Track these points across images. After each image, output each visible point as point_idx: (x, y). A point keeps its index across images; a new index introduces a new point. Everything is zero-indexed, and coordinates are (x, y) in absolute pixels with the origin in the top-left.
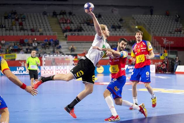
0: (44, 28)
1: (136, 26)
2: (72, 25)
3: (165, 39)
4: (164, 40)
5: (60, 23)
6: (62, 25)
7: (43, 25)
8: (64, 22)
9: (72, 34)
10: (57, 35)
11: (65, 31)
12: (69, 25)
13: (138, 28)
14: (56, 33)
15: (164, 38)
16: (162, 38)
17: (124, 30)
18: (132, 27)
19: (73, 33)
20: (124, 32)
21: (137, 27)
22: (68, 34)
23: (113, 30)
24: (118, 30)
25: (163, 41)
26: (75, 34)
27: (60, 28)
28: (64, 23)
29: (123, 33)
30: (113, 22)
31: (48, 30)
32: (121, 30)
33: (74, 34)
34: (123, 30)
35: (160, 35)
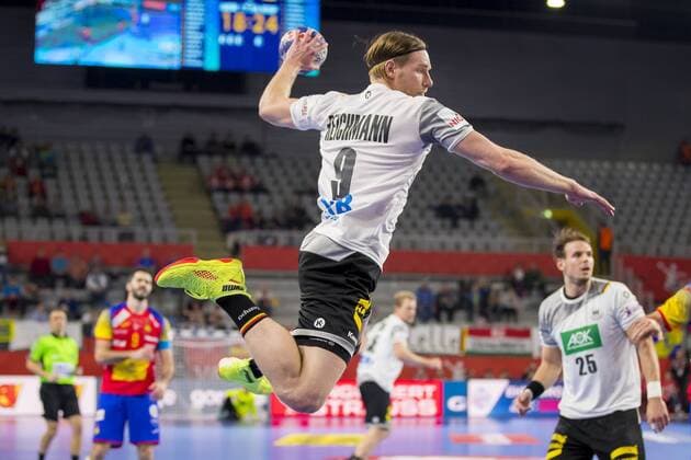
0: (139, 208)
1: (544, 209)
2: (263, 198)
3: (674, 267)
4: (666, 271)
5: (209, 192)
6: (218, 197)
7: (136, 198)
8: (230, 184)
9: (261, 241)
10: (194, 242)
11: (230, 226)
12: (249, 198)
13: (554, 218)
14: (193, 233)
15: (668, 262)
16: (660, 265)
17: (493, 224)
18: (528, 211)
19: (264, 233)
20: (494, 236)
21: (548, 214)
22: (246, 237)
23: (443, 226)
24: (464, 223)
25: (663, 278)
26: (276, 241)
27: (211, 213)
28: (226, 191)
29: (487, 238)
30: (443, 188)
31: (158, 219)
32: (479, 224)
33: (269, 242)
34: (486, 228)
35: (652, 252)
